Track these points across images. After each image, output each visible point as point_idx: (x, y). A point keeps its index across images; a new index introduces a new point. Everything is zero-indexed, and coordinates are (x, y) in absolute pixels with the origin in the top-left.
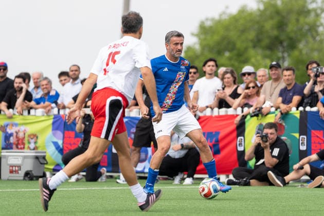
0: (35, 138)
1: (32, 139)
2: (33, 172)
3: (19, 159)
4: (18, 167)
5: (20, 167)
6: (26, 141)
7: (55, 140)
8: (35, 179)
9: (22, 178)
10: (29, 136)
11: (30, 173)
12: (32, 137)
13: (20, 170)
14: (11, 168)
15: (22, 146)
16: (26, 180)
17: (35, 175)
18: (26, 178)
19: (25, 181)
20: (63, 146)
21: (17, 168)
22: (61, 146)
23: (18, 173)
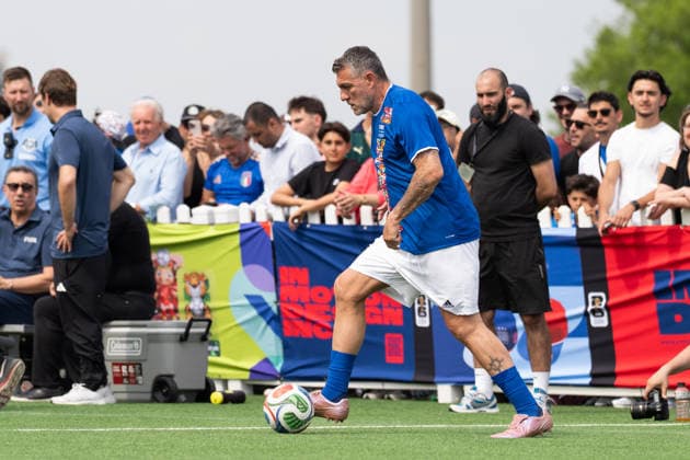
0: (202, 284)
1: (195, 286)
2: (175, 379)
3: (136, 344)
4: (134, 365)
5: (140, 365)
6: (179, 293)
7: (255, 291)
8: (183, 397)
9: (148, 396)
10: (187, 278)
11: (168, 380)
12: (194, 281)
13: (141, 374)
14: (117, 369)
15: (171, 306)
16: (158, 401)
17: (181, 386)
18: (159, 396)
19: (156, 405)
20: (279, 308)
21: (131, 369)
22: (274, 309)
23: (136, 383)
